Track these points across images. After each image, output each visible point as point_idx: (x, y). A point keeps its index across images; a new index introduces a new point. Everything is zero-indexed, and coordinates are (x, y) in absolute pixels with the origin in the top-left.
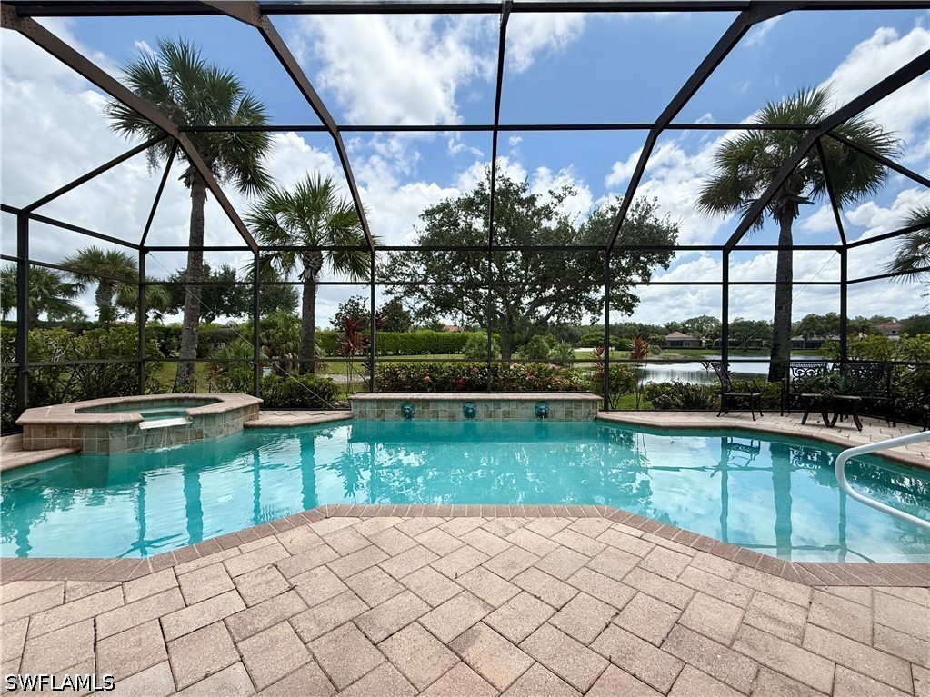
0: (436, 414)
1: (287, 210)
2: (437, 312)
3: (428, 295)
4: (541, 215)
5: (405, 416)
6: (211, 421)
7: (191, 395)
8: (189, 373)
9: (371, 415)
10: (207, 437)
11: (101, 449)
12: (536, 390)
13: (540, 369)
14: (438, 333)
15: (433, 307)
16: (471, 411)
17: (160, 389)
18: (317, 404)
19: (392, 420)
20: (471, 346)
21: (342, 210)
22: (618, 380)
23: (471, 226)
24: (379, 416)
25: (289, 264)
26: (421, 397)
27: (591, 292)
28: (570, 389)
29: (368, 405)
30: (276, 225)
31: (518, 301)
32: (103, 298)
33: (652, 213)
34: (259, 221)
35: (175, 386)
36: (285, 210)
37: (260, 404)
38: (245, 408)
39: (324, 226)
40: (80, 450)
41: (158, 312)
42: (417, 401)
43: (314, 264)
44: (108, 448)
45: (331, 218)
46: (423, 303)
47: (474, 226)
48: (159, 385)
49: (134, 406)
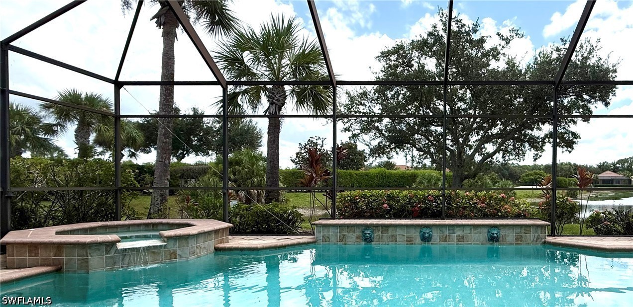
0: (394, 238)
1: (253, 49)
2: (391, 149)
3: (383, 132)
4: (489, 56)
5: (365, 240)
6: (184, 242)
7: (164, 221)
8: (162, 202)
9: (333, 240)
10: (181, 257)
11: (81, 268)
12: (486, 216)
13: (491, 198)
14: (390, 171)
15: (388, 144)
16: (427, 235)
17: (136, 216)
18: (282, 230)
19: (353, 243)
20: (421, 183)
21: (304, 51)
22: (563, 208)
23: (423, 67)
24: (341, 240)
25: (255, 101)
26: (380, 223)
27: (535, 130)
28: (518, 216)
29: (331, 230)
30: (242, 62)
31: (467, 139)
32: (81, 137)
33: (594, 53)
34: (226, 59)
35: (150, 214)
36: (250, 49)
37: (230, 228)
38: (216, 232)
39: (288, 65)
40: (61, 268)
41: (133, 150)
42: (377, 226)
43: (278, 100)
44: (87, 266)
45: (294, 57)
46: (379, 140)
47: (426, 68)
48: (134, 213)
49: (111, 230)
